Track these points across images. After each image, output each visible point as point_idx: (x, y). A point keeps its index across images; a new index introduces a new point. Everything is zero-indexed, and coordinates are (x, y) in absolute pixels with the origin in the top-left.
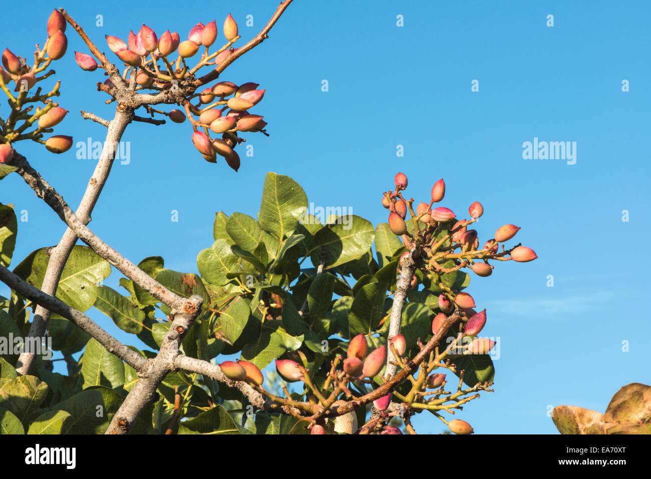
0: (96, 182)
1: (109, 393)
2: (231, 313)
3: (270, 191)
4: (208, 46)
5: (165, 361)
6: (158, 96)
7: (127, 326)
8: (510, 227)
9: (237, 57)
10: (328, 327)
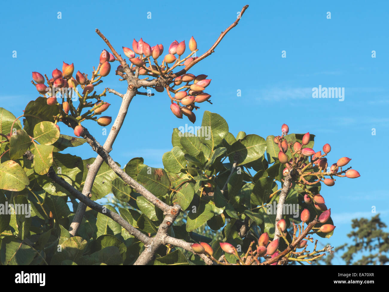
0: (115, 129)
1: (113, 239)
2: (183, 192)
3: (207, 121)
4: (180, 55)
5: (160, 239)
6: (151, 82)
7: (121, 197)
8: (345, 159)
9: (197, 62)
10: (239, 201)
